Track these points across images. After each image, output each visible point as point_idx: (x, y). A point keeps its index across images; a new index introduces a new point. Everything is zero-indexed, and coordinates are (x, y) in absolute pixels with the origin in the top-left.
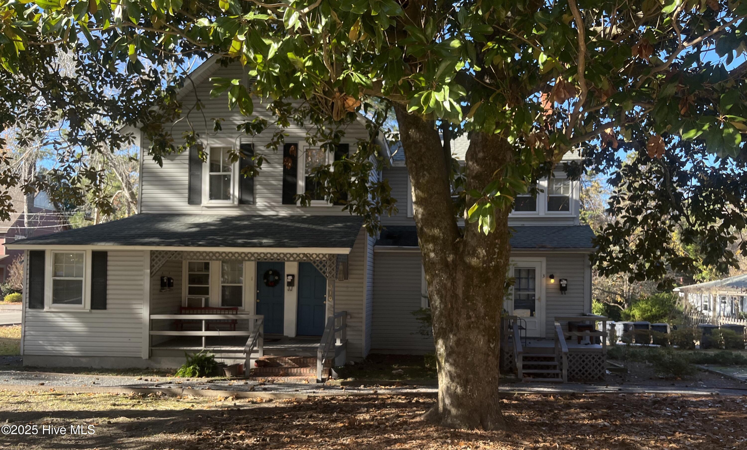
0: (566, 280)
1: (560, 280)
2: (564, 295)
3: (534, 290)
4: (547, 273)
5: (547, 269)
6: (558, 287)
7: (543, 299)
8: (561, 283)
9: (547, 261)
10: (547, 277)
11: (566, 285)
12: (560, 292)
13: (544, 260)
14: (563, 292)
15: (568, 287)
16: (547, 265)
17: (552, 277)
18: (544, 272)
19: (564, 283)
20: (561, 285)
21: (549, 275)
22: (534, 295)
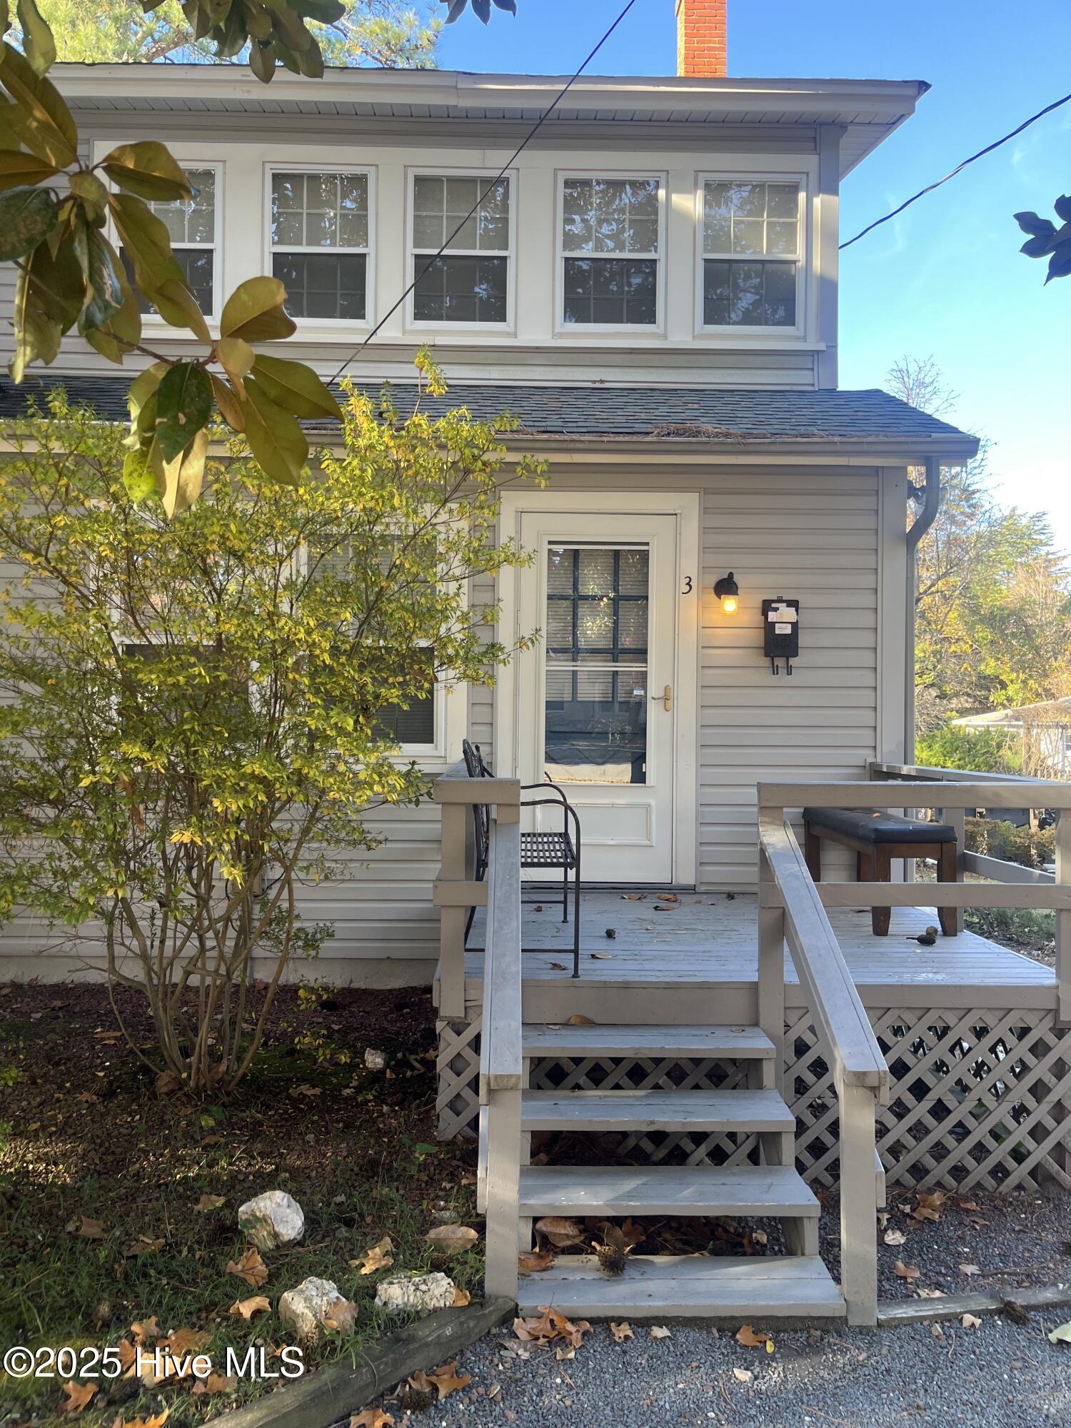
0: (793, 604)
1: (767, 606)
2: (783, 678)
3: (641, 653)
4: (704, 569)
5: (705, 549)
6: (757, 637)
7: (687, 698)
8: (772, 616)
9: (705, 511)
10: (703, 589)
11: (795, 626)
12: (765, 662)
13: (688, 503)
14: (780, 662)
15: (803, 640)
16: (705, 530)
17: (726, 587)
18: (690, 566)
19: (783, 617)
20: (769, 627)
21: (713, 579)
22: (642, 679)
